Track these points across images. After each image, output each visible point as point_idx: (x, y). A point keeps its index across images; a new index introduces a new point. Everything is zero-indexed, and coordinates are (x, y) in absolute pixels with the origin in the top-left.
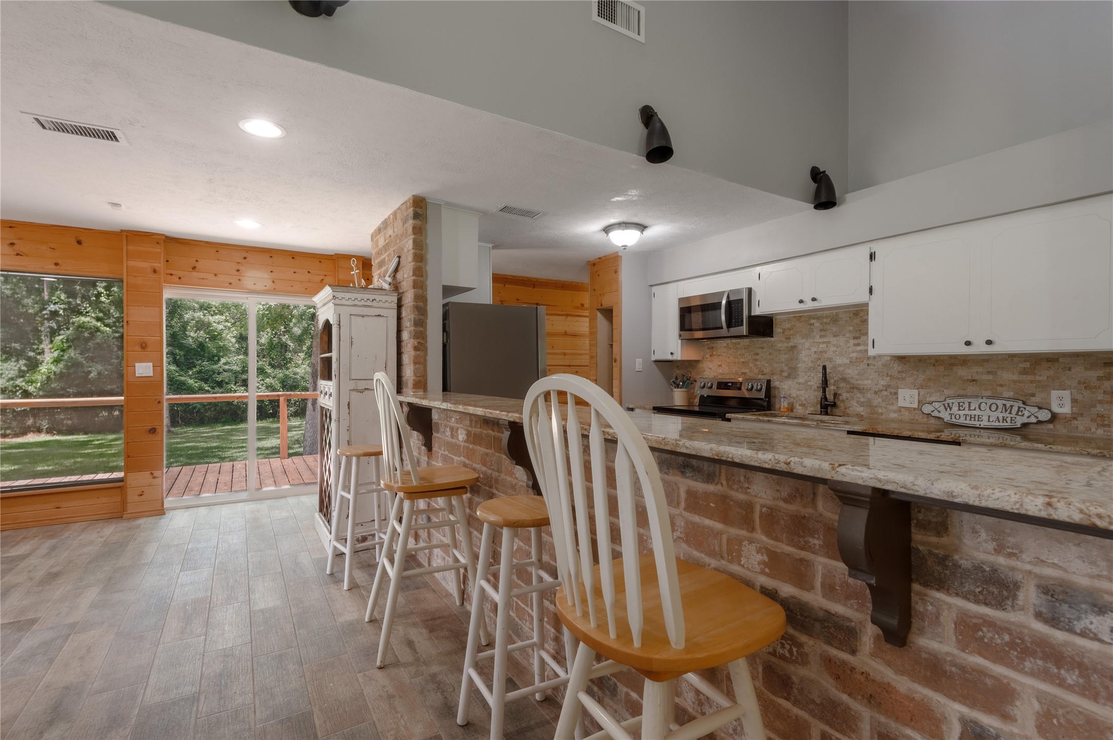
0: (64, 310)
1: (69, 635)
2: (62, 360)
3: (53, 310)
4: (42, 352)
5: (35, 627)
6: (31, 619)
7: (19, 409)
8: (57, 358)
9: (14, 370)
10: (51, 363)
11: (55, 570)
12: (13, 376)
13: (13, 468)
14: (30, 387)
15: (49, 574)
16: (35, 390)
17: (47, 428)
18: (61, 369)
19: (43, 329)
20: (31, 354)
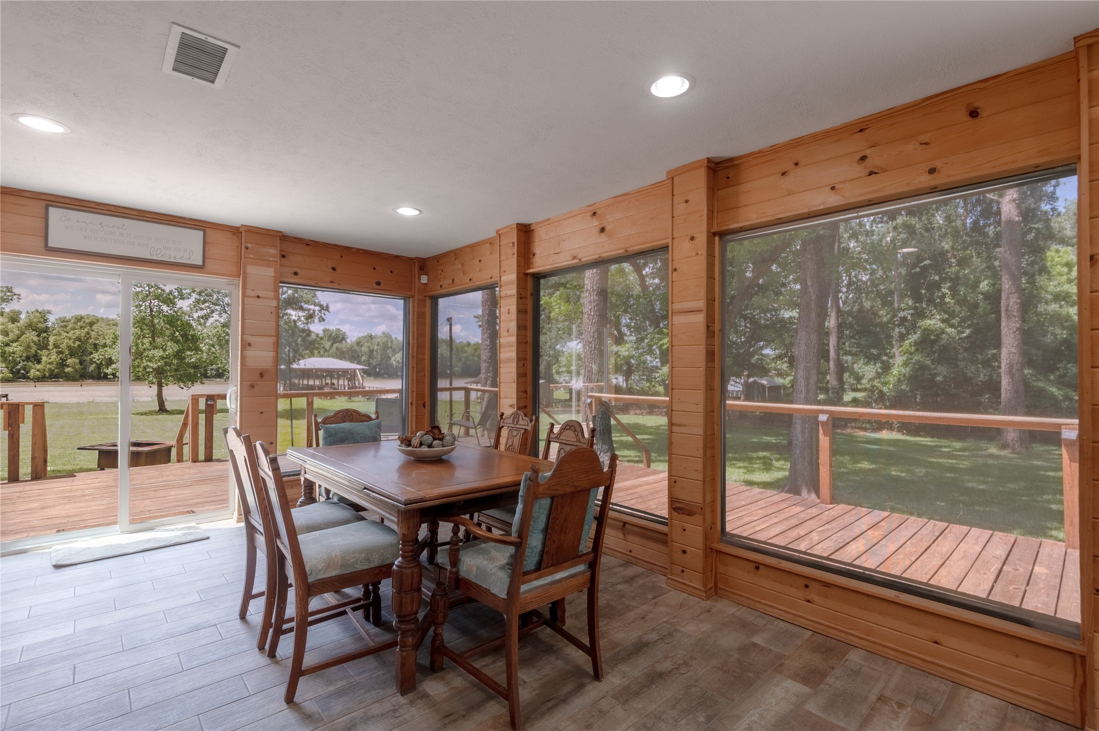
0: (912, 315)
2: (910, 363)
3: (902, 316)
4: (893, 357)
8: (906, 361)
9: (873, 372)
10: (901, 366)
12: (873, 377)
14: (885, 388)
16: (888, 391)
17: (898, 427)
18: (910, 371)
19: (894, 335)
20: (885, 358)
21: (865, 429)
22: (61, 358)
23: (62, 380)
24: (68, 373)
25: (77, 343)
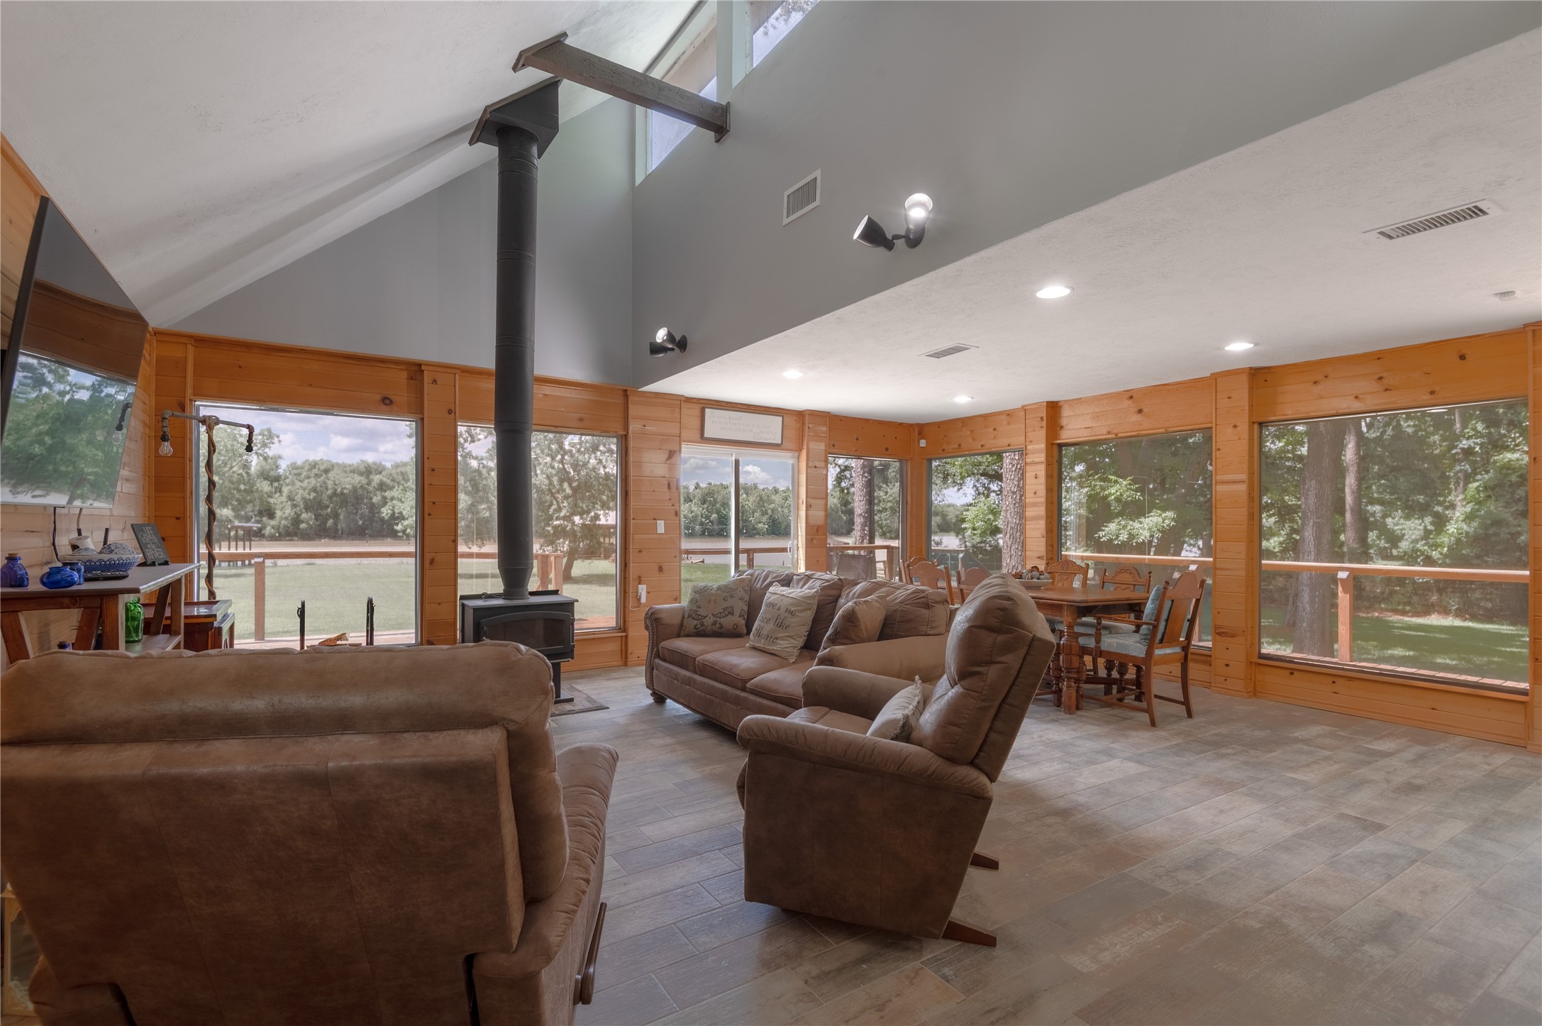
0: (1482, 445)
1: (1415, 861)
2: (1477, 516)
3: (1466, 447)
4: (1452, 506)
5: (1380, 833)
6: (1378, 823)
7: (1421, 580)
8: (1470, 513)
9: (1419, 530)
10: (1462, 521)
11: (1418, 782)
12: (1418, 537)
13: (1407, 654)
14: (1434, 553)
15: (1410, 783)
16: (1440, 556)
17: (1456, 609)
18: (1476, 529)
19: (1452, 474)
20: (1439, 509)
21: (1404, 613)
22: (296, 513)
23: (296, 538)
24: (303, 530)
25: (313, 495)
